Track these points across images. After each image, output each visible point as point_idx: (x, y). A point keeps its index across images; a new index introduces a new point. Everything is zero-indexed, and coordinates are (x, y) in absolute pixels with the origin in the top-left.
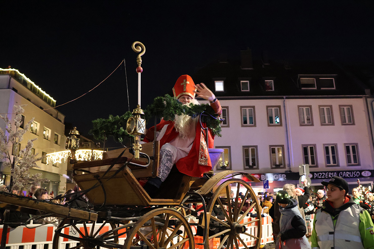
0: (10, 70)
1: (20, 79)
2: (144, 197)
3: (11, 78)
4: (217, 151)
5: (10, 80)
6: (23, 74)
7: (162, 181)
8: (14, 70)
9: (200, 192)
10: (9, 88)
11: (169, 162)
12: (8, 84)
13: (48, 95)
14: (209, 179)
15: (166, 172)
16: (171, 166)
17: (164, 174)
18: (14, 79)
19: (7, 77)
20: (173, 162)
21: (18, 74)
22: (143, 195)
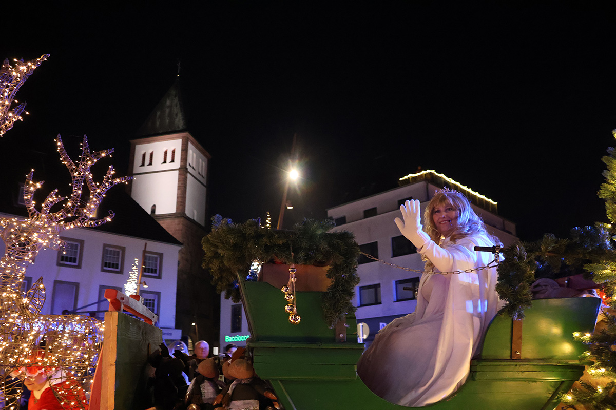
0: (423, 172)
1: (439, 182)
3: (427, 184)
5: (427, 188)
6: (443, 174)
8: (428, 171)
12: (426, 194)
13: (483, 197)
18: (432, 184)
19: (422, 184)
21: (435, 175)
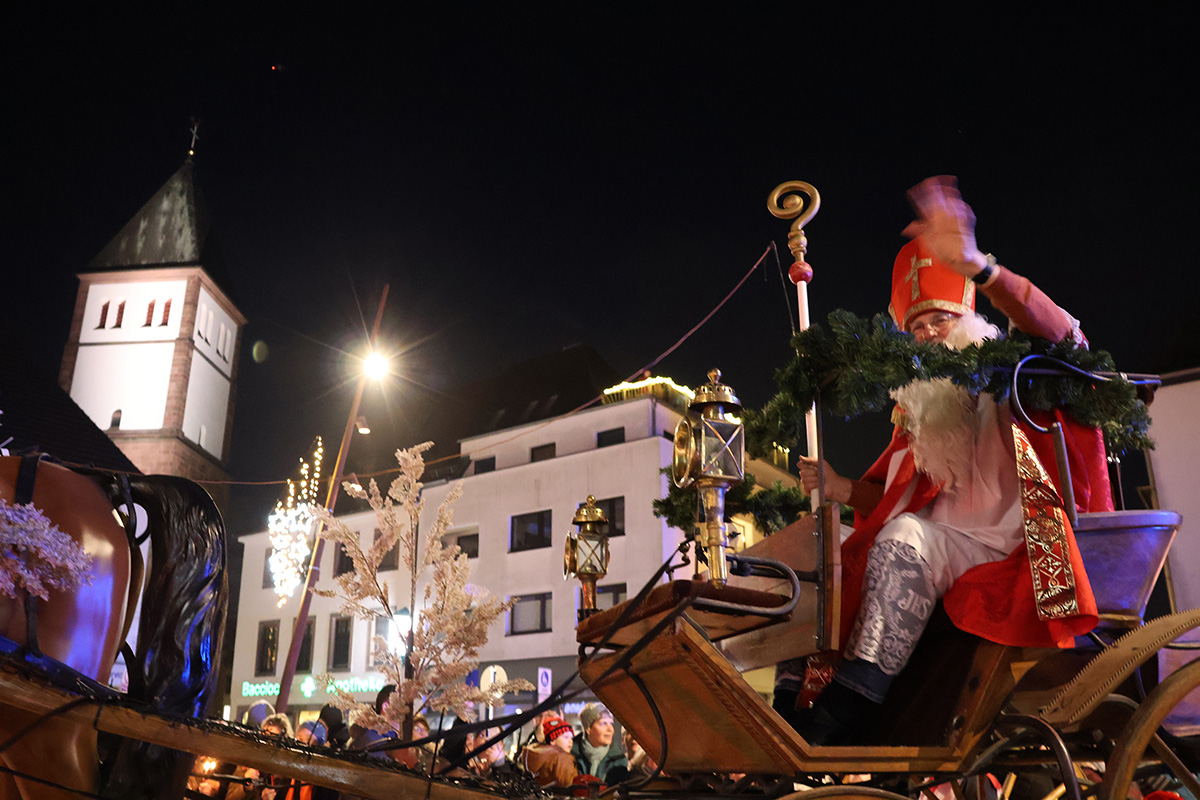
0: (650, 382)
1: (678, 402)
2: (776, 739)
3: (655, 405)
4: (1136, 524)
5: (654, 412)
6: (686, 387)
7: (889, 672)
8: (660, 380)
9: (1055, 710)
10: (654, 433)
11: (911, 592)
12: (651, 422)
14: (1103, 648)
15: (904, 633)
16: (922, 609)
17: (896, 642)
18: (665, 406)
19: (645, 403)
20: (932, 592)
21: (673, 390)
22: (768, 731)
